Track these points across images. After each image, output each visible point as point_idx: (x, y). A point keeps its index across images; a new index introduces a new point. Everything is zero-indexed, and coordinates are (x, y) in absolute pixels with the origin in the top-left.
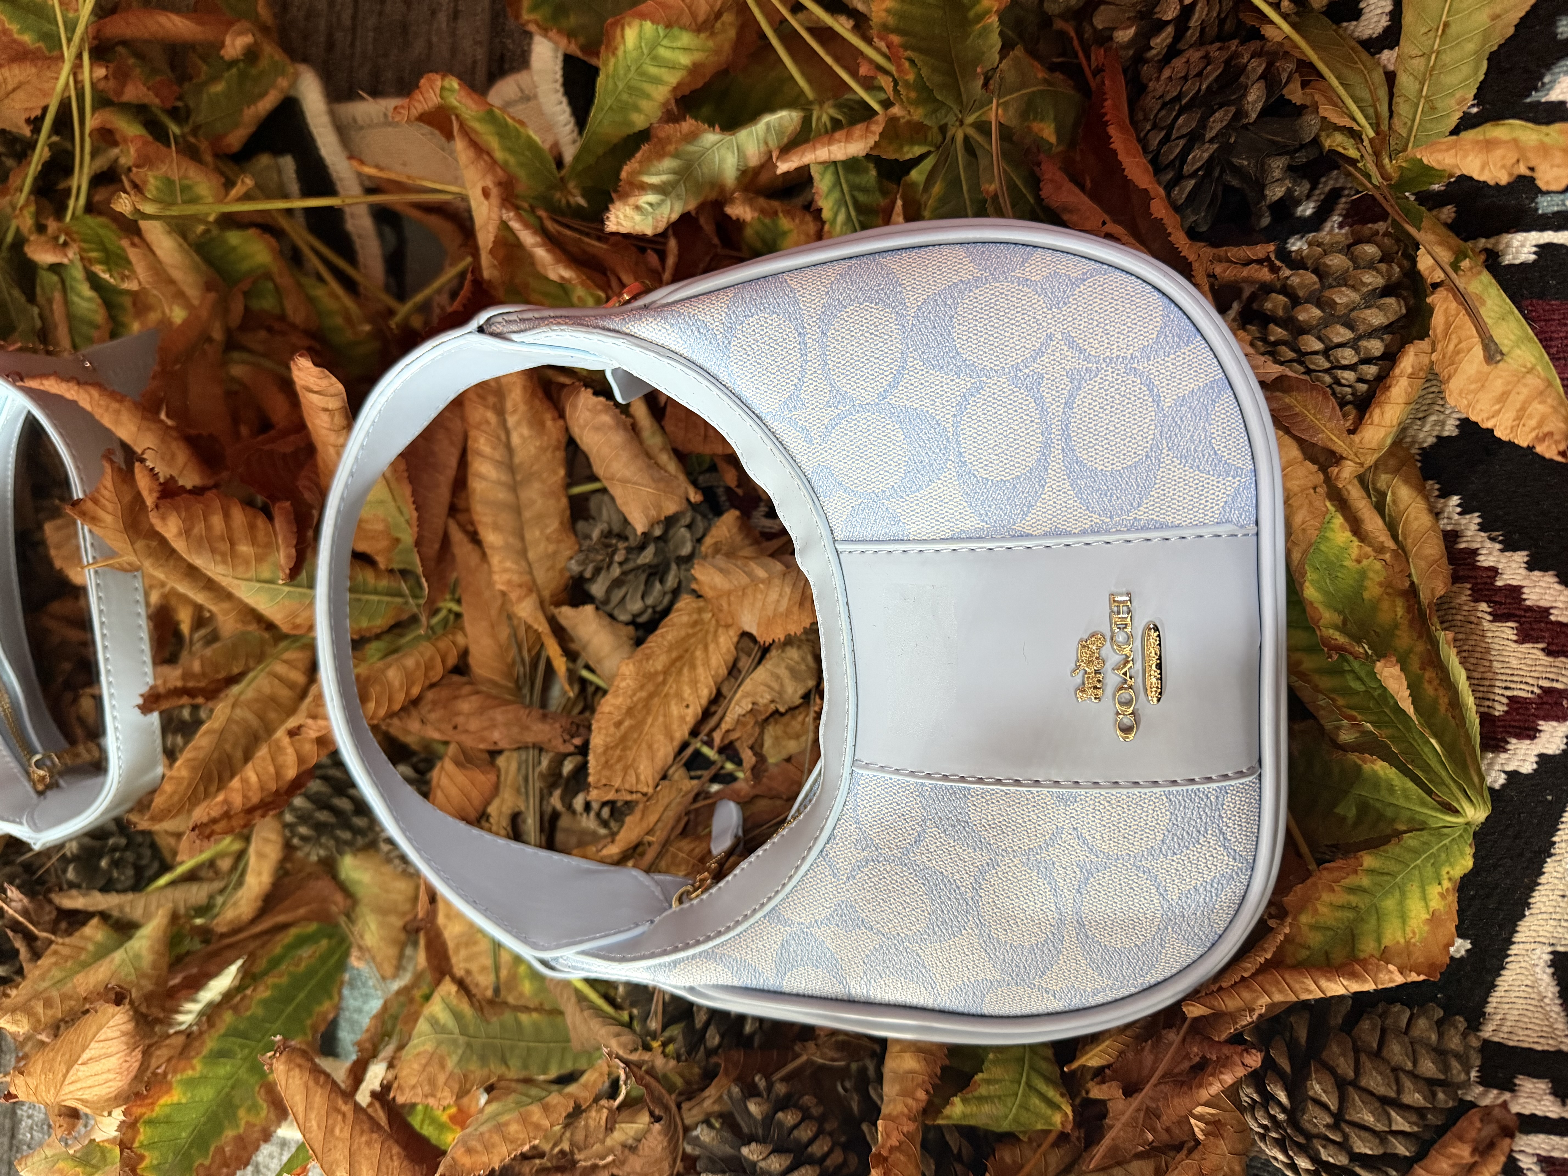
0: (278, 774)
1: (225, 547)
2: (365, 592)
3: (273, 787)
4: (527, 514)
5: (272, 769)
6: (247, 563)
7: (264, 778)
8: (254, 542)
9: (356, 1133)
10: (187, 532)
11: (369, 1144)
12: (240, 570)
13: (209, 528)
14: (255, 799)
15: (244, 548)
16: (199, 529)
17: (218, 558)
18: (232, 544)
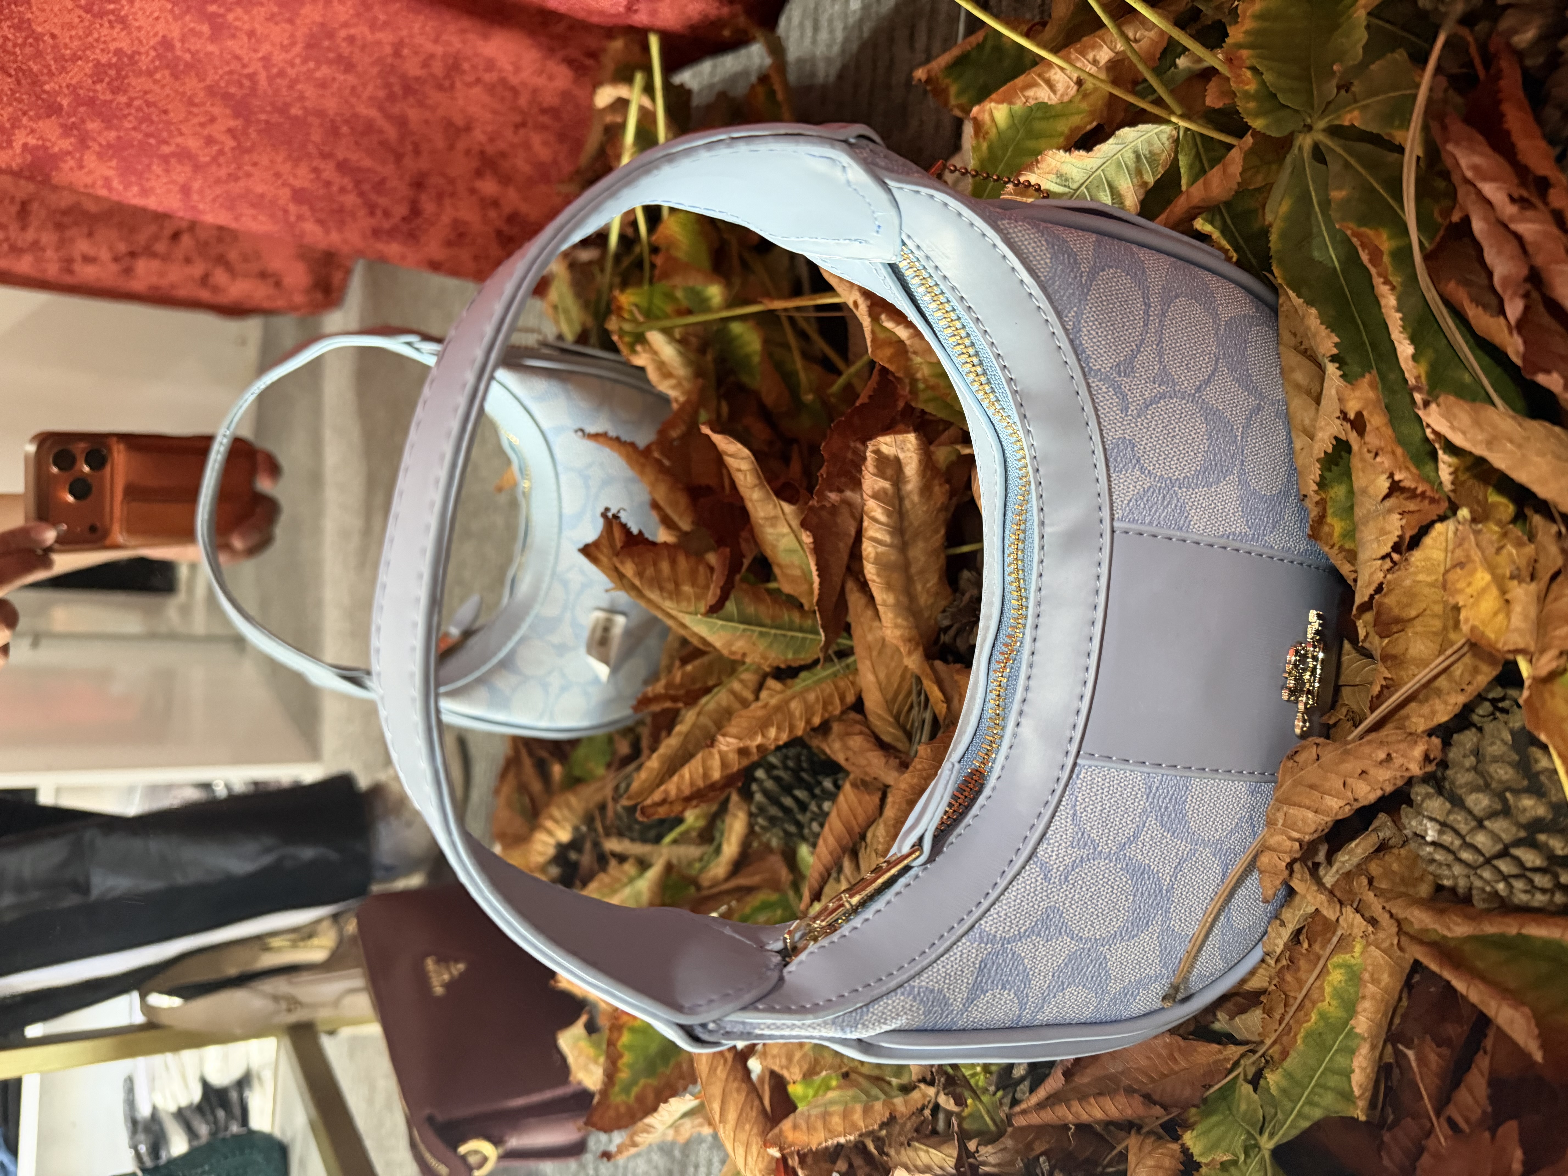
0: (706, 775)
1: (670, 586)
2: (791, 629)
3: (701, 784)
4: (913, 570)
5: (701, 770)
6: (688, 600)
7: (695, 776)
8: (693, 585)
9: (731, 1078)
10: (640, 574)
11: (738, 1090)
12: (684, 604)
13: (658, 571)
14: (687, 792)
15: (687, 589)
16: (650, 571)
17: (665, 595)
18: (677, 585)
